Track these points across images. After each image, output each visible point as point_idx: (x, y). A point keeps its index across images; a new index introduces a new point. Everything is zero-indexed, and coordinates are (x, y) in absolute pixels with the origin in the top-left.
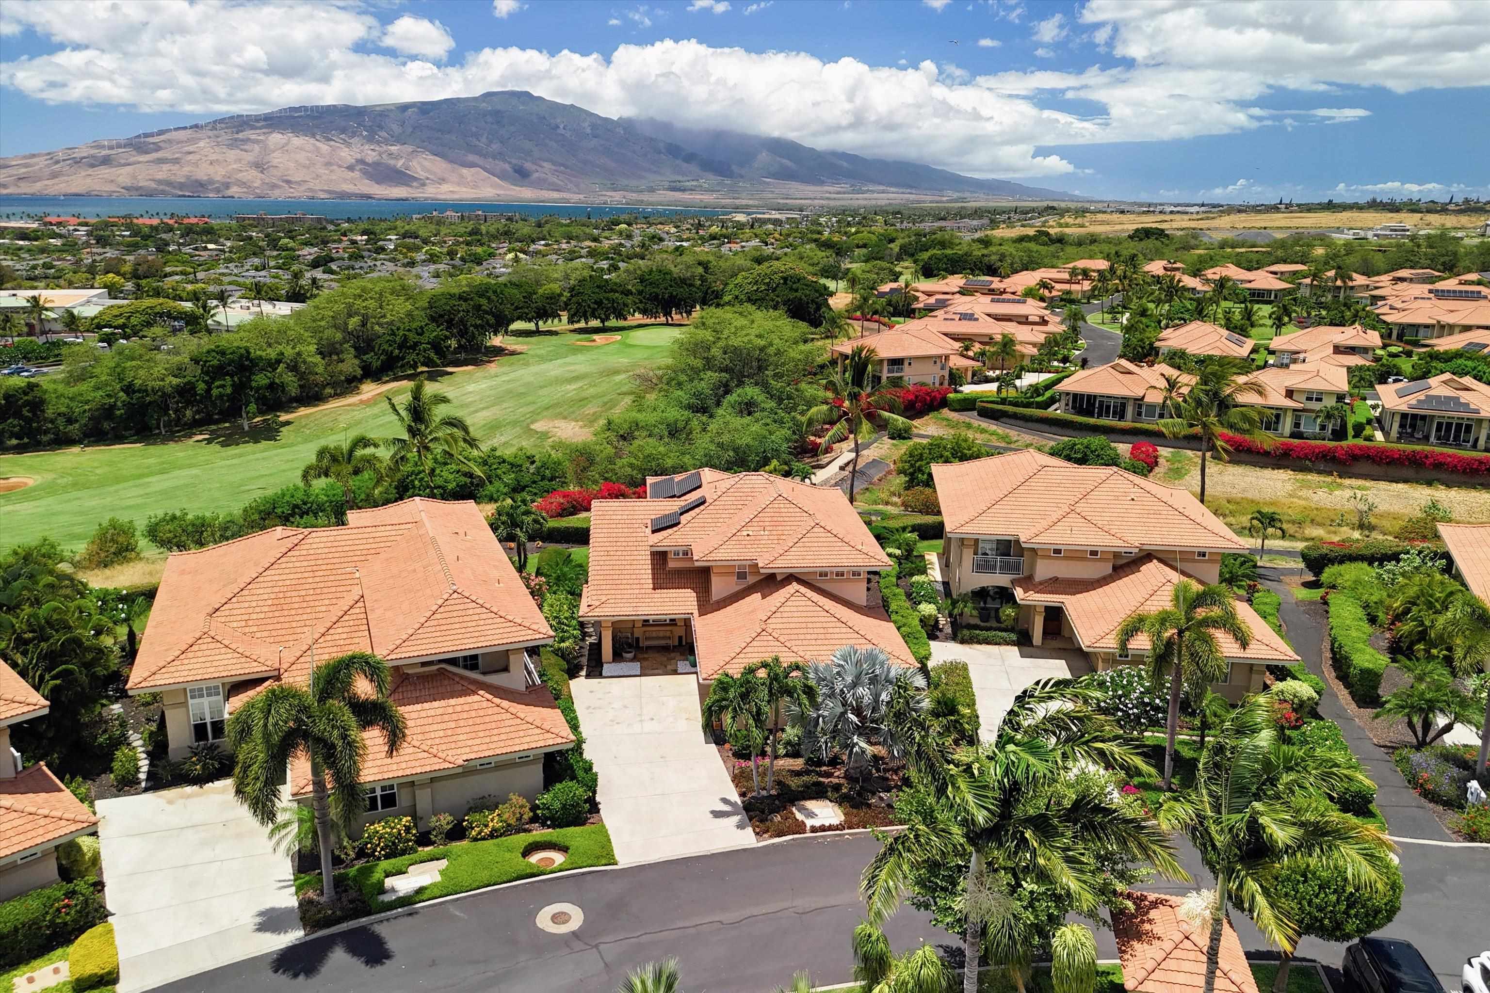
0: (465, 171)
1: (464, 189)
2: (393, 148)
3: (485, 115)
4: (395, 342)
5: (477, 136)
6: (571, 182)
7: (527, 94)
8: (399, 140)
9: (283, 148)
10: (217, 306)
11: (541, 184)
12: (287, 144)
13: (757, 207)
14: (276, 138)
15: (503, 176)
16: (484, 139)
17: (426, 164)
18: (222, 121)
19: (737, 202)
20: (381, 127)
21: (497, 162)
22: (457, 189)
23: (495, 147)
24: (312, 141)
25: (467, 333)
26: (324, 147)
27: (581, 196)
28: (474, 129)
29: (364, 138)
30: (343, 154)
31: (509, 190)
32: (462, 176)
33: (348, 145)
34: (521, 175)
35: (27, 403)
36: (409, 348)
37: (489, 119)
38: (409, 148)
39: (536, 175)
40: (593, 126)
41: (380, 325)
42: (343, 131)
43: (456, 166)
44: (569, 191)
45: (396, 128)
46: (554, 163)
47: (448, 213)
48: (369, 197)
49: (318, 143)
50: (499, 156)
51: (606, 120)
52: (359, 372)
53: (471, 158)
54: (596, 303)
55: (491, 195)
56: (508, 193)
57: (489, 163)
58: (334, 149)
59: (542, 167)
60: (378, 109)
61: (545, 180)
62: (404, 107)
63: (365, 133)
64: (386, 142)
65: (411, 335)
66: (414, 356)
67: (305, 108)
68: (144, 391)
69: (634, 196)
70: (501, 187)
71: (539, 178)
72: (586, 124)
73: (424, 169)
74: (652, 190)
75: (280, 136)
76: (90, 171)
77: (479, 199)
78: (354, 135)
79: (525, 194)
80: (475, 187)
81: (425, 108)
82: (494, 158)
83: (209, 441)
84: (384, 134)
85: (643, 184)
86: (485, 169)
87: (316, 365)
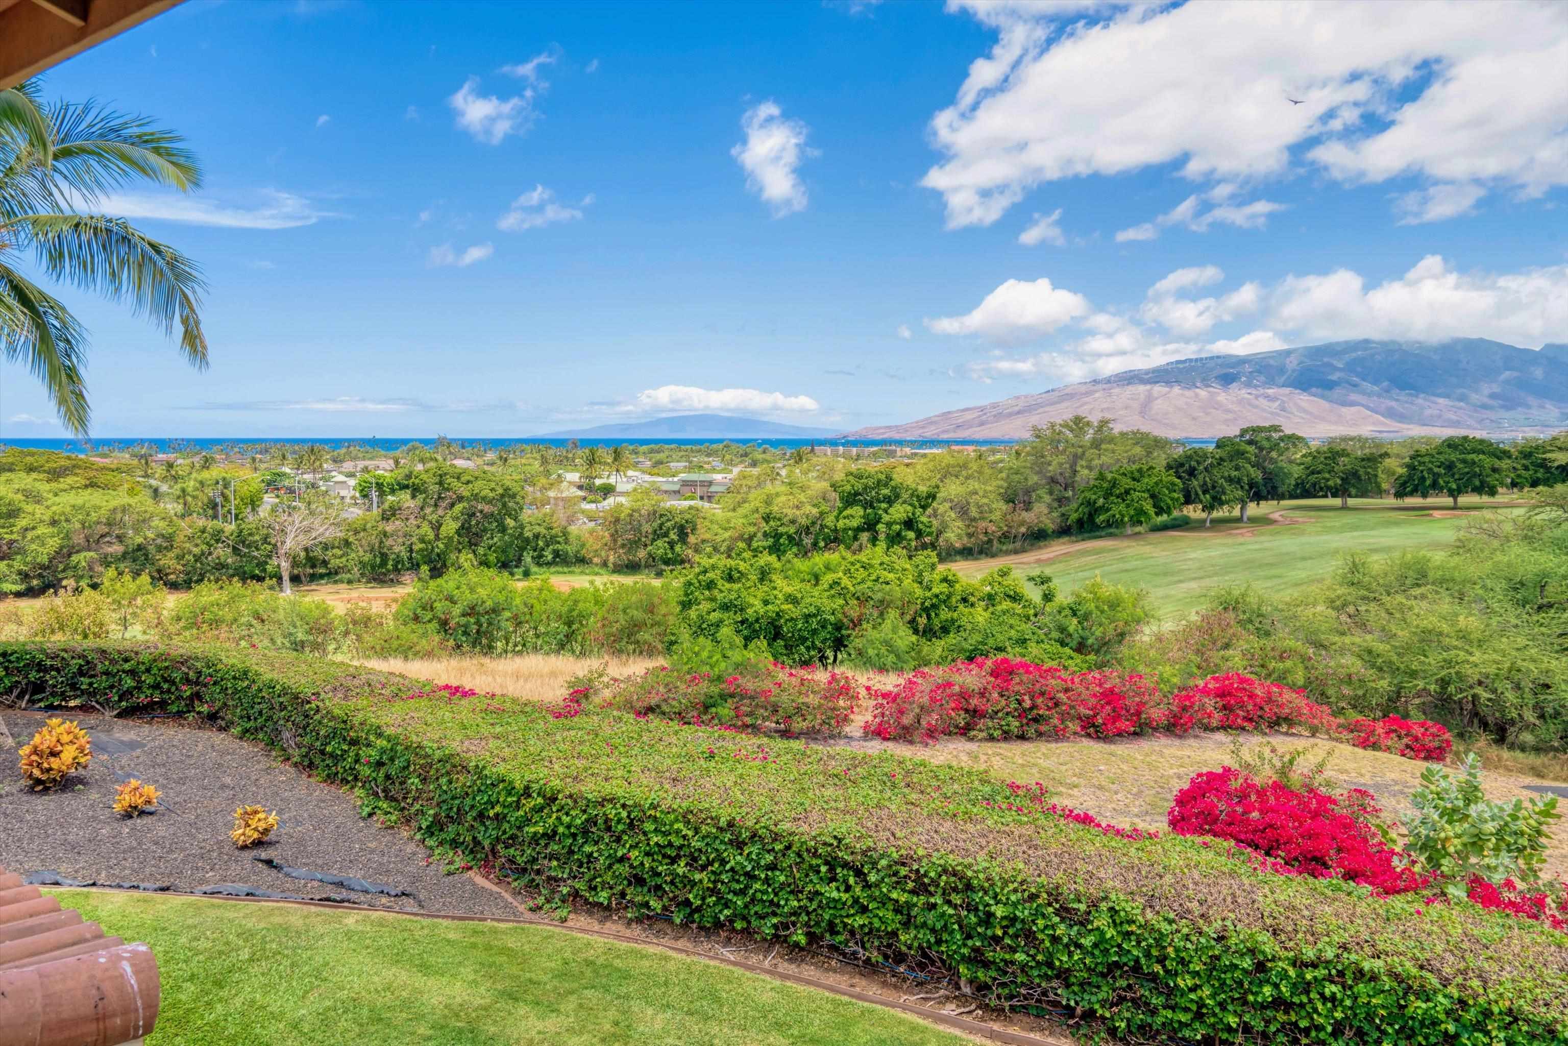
0: (1345, 410)
1: (1342, 428)
2: (1270, 391)
6: (1471, 417)
9: (1166, 396)
11: (1434, 420)
12: (1169, 392)
15: (1388, 414)
16: (1369, 379)
20: (1260, 373)
21: (1382, 400)
22: (1333, 427)
26: (1203, 393)
27: (1484, 432)
29: (1242, 383)
30: (1220, 399)
31: (1394, 427)
32: (1340, 415)
33: (1226, 390)
37: (1377, 358)
38: (1286, 391)
39: (1427, 412)
40: (1507, 359)
43: (1335, 406)
44: (1468, 427)
50: (1387, 394)
53: (1354, 397)
57: (1373, 402)
58: (1211, 394)
60: (1259, 356)
61: (1438, 417)
63: (1243, 379)
64: (1264, 386)
66: (1122, 507)
70: (1385, 425)
71: (1431, 416)
78: (1232, 381)
79: (1414, 431)
80: (1354, 425)
82: (1379, 396)
86: (1368, 408)
87: (992, 510)
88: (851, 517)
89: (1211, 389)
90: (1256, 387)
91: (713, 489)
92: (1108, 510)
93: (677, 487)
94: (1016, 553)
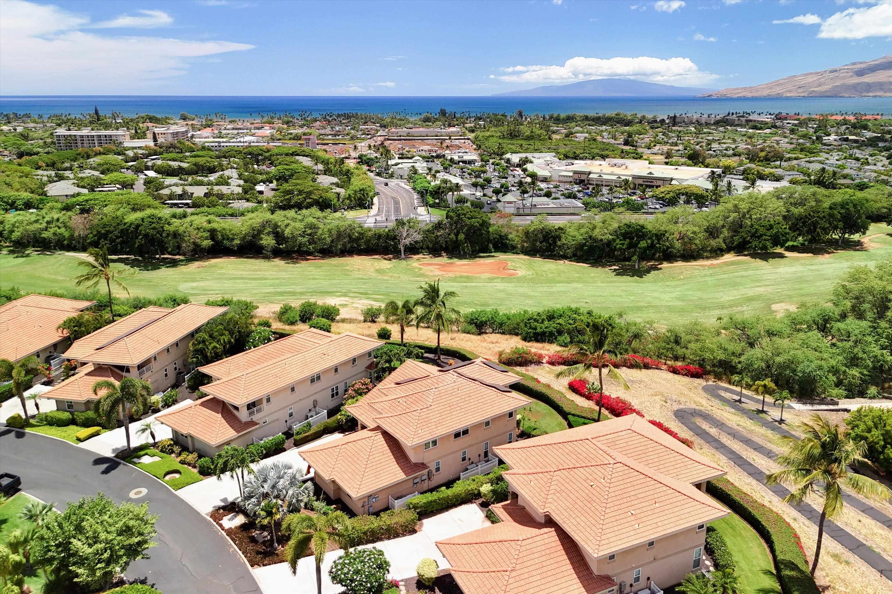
4: (750, 232)
36: (757, 237)
52: (724, 247)
66: (757, 243)
83: (615, 271)
87: (695, 239)
88: (623, 244)
91: (591, 176)
92: (751, 243)
93: (571, 174)
94: (708, 258)
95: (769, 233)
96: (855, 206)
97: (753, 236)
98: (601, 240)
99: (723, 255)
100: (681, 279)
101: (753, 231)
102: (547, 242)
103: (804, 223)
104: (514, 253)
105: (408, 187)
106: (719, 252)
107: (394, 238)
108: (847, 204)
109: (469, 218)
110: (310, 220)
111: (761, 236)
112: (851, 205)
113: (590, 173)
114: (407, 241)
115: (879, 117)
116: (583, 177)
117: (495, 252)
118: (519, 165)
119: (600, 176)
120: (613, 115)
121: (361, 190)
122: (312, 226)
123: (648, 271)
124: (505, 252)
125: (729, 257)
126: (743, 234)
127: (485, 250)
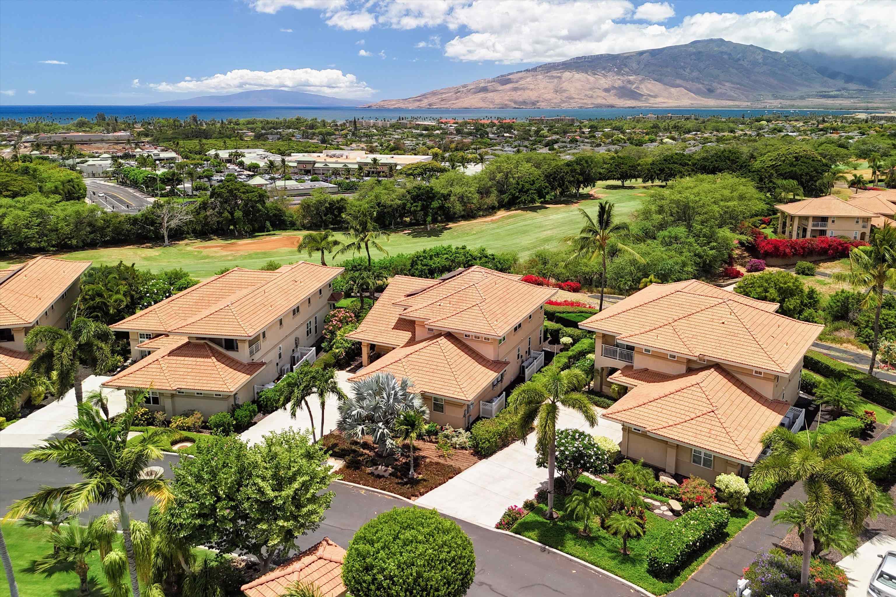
0: (673, 90)
1: (671, 101)
2: (631, 77)
3: (690, 55)
4: (517, 188)
5: (684, 68)
6: (743, 94)
7: (722, 40)
8: (635, 72)
9: (570, 80)
10: (460, 166)
11: (722, 96)
12: (571, 78)
13: (884, 108)
14: (567, 75)
15: (697, 92)
16: (688, 70)
17: (649, 86)
18: (540, 67)
19: (870, 105)
20: (626, 66)
21: (694, 83)
22: (666, 101)
23: (695, 74)
24: (586, 75)
25: (563, 185)
26: (591, 79)
27: (749, 104)
28: (682, 64)
29: (615, 72)
30: (602, 82)
31: (701, 100)
32: (670, 93)
33: (605, 76)
34: (710, 92)
35: (337, 208)
36: (524, 192)
37: (693, 57)
38: (640, 78)
39: (719, 91)
40: (765, 58)
41: (514, 178)
42: (604, 69)
43: (668, 87)
44: (740, 100)
45: (635, 65)
46: (732, 83)
47: (649, 115)
48: (612, 106)
49: (588, 77)
50: (697, 80)
51: (776, 53)
52: (497, 204)
53: (678, 82)
54: (660, 170)
55: (687, 104)
56: (699, 102)
57: (689, 85)
58: (597, 79)
59: (724, 85)
60: (625, 55)
61: (725, 94)
62: (641, 53)
63: (616, 70)
64: (628, 74)
65: (527, 185)
66: (525, 197)
67: (585, 57)
68: (384, 206)
69: (788, 102)
70: (695, 99)
71: (721, 93)
72: (760, 57)
73: (648, 89)
74: (802, 98)
75: (569, 73)
76: (474, 96)
77: (679, 107)
78: (609, 71)
79: (711, 103)
80: (678, 99)
81: (654, 53)
82: (693, 81)
83: (409, 234)
84: (627, 70)
85: (797, 94)
86: (686, 89)
87: (473, 198)
88: (417, 206)
89: (596, 76)
90: (623, 75)
91: (317, 165)
92: (520, 198)
93: (295, 164)
94: (483, 216)
95: (533, 187)
96: (587, 162)
97: (520, 191)
98: (391, 206)
99: (496, 213)
100: (474, 234)
101: (520, 187)
102: (332, 213)
103: (554, 179)
104: (295, 230)
105: (112, 184)
106: (491, 211)
107: (153, 223)
108: (581, 161)
109: (244, 193)
110: (36, 206)
111: (528, 190)
112: (584, 161)
113: (315, 163)
114: (173, 224)
115: (514, 120)
116: (309, 167)
117: (273, 230)
118: (229, 161)
119: (326, 165)
120: (294, 120)
121: (69, 181)
122: (41, 214)
123: (441, 231)
124: (285, 229)
125: (501, 214)
126: (511, 191)
127: (262, 229)
